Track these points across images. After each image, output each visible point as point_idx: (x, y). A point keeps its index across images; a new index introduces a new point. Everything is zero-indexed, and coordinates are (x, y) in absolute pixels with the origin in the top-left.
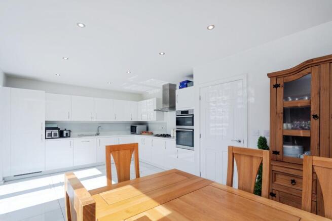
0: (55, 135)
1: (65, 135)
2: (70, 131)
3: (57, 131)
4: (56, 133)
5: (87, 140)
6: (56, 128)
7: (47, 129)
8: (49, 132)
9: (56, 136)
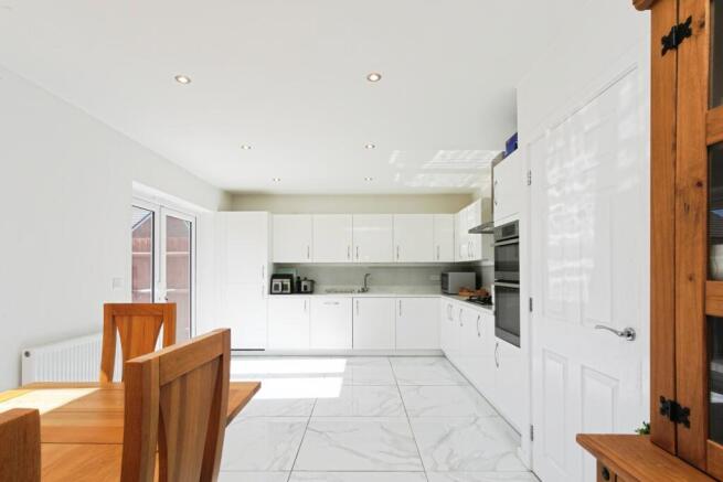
0: (284, 287)
1: (303, 289)
2: (313, 282)
3: (287, 282)
4: (286, 285)
5: (336, 301)
6: (289, 277)
7: (274, 276)
8: (277, 282)
9: (287, 289)
